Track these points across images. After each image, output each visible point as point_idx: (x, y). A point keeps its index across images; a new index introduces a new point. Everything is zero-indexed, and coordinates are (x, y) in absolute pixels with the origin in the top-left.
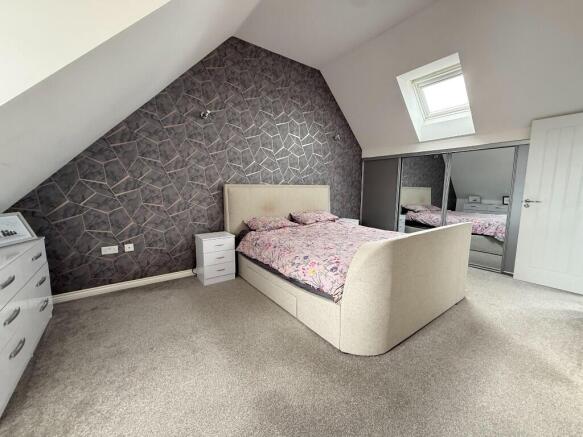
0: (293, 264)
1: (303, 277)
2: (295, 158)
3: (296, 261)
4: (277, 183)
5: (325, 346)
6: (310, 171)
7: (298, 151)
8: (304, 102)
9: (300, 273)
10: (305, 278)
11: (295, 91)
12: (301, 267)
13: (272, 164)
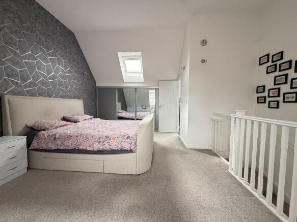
0: (100, 142)
1: (109, 147)
2: (61, 82)
3: (101, 140)
4: (50, 96)
5: (129, 177)
6: (71, 91)
7: (63, 77)
8: (66, 49)
9: (107, 145)
10: (111, 147)
11: (60, 39)
12: (106, 143)
13: (46, 83)
